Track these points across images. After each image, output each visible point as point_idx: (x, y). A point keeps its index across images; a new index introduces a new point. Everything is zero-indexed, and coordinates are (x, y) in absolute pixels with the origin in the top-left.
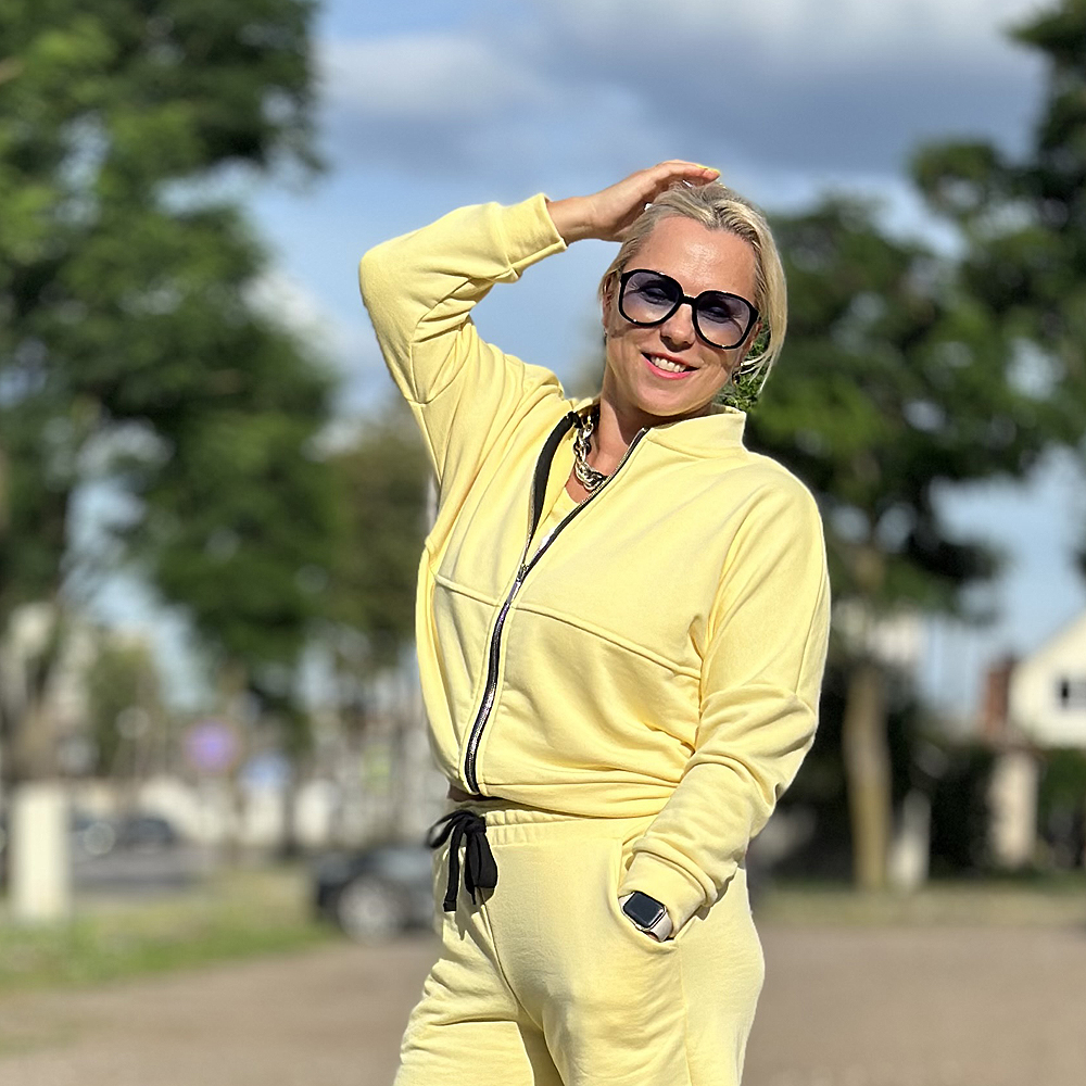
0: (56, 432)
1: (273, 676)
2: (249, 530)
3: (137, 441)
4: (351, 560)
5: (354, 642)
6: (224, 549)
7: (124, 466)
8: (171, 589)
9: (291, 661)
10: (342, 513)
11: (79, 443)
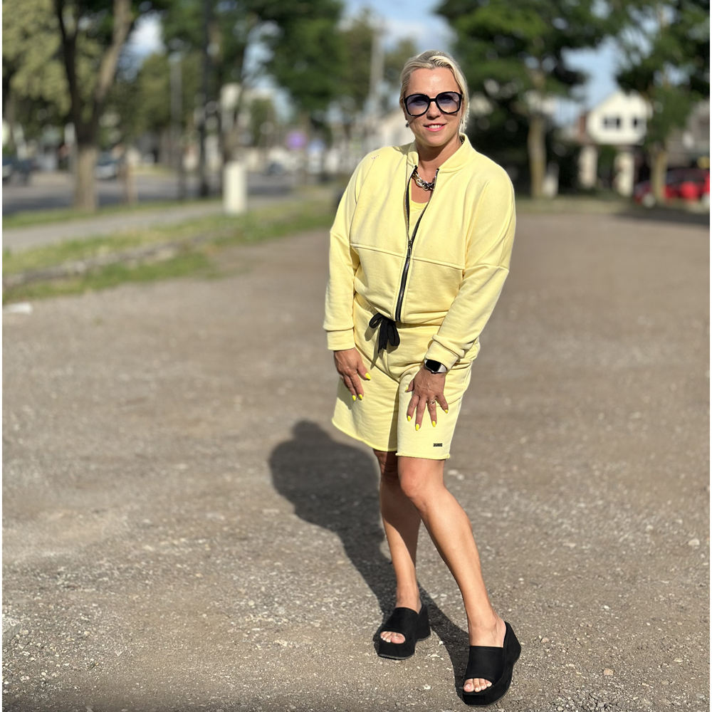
0: (240, 27)
1: (318, 114)
2: (311, 60)
3: (270, 29)
4: (347, 71)
5: (349, 101)
6: (301, 68)
7: (266, 39)
8: (282, 82)
9: (325, 109)
10: (344, 53)
11: (248, 31)
